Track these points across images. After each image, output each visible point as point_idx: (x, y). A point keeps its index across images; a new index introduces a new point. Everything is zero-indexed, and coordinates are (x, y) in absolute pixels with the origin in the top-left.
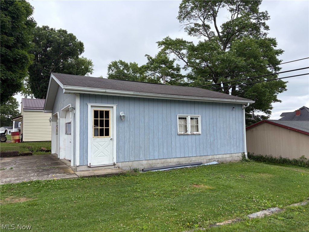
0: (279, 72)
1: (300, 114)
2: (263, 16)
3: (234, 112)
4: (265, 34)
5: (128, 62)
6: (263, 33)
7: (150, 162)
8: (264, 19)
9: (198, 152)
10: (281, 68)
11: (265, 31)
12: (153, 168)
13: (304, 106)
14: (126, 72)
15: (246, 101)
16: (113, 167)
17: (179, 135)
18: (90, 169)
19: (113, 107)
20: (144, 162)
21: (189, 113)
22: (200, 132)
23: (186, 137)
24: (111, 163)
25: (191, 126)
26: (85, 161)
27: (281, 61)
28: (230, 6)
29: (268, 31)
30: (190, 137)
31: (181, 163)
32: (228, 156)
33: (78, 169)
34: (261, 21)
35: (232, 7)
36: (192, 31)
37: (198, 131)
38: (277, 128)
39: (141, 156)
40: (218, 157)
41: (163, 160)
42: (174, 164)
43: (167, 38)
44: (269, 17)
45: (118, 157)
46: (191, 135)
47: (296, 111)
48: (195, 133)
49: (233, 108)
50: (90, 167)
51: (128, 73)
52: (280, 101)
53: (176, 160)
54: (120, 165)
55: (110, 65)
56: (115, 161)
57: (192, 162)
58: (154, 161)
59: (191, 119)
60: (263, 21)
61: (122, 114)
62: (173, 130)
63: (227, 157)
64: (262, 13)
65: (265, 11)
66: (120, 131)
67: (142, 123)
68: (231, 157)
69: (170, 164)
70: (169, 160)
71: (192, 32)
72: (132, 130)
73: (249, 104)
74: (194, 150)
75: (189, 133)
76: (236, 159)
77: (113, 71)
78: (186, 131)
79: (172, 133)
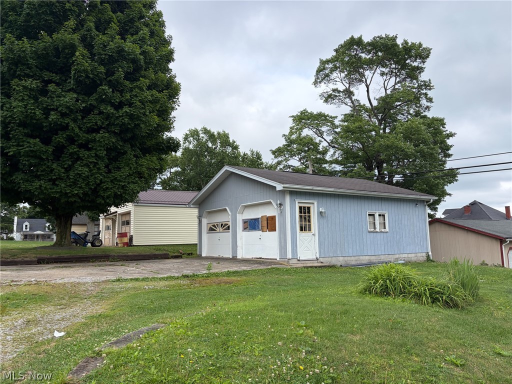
0: (450, 159)
1: (470, 212)
2: (425, 85)
3: (417, 209)
4: (428, 108)
5: (215, 130)
6: (425, 106)
7: (346, 258)
8: (425, 88)
9: (386, 250)
10: (452, 155)
11: (429, 104)
13: (475, 201)
14: (210, 145)
15: (430, 198)
16: (316, 261)
17: (370, 232)
18: (299, 262)
19: (313, 203)
20: (341, 259)
21: (377, 209)
22: (387, 229)
23: (375, 234)
24: (314, 258)
25: (380, 223)
26: (296, 255)
27: (451, 146)
28: (381, 69)
29: (432, 104)
30: (378, 234)
31: (372, 261)
32: (413, 255)
33: (291, 262)
34: (422, 92)
35: (384, 69)
36: (329, 98)
37: (385, 229)
38: (452, 229)
39: (339, 252)
40: (404, 256)
41: (356, 258)
43: (304, 110)
44: (432, 86)
45: (320, 252)
46: (380, 232)
47: (464, 207)
48: (383, 230)
49: (416, 204)
50: (299, 260)
51: (214, 147)
52: (450, 195)
53: (367, 258)
54: (321, 260)
55: (187, 135)
56: (318, 256)
57: (382, 260)
58: (349, 258)
59: (380, 215)
60: (424, 91)
61: (321, 210)
62: (364, 226)
63: (412, 257)
64: (424, 81)
65: (428, 80)
66: (320, 227)
68: (416, 256)
69: (363, 262)
70: (361, 258)
71: (329, 100)
72: (330, 226)
73: (432, 201)
74: (383, 248)
75: (378, 230)
76: (421, 259)
77: (190, 143)
78: (375, 228)
79: (364, 230)
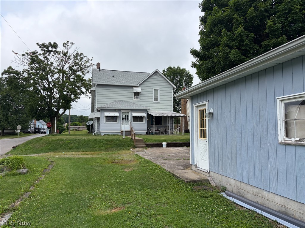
12: (241, 196)
16: (208, 175)
17: (284, 144)
18: (197, 170)
19: (206, 104)
33: (192, 168)
42: (274, 207)
45: (210, 164)
62: (272, 132)
66: (211, 132)
67: (228, 121)
70: (265, 194)
79: (270, 138)
